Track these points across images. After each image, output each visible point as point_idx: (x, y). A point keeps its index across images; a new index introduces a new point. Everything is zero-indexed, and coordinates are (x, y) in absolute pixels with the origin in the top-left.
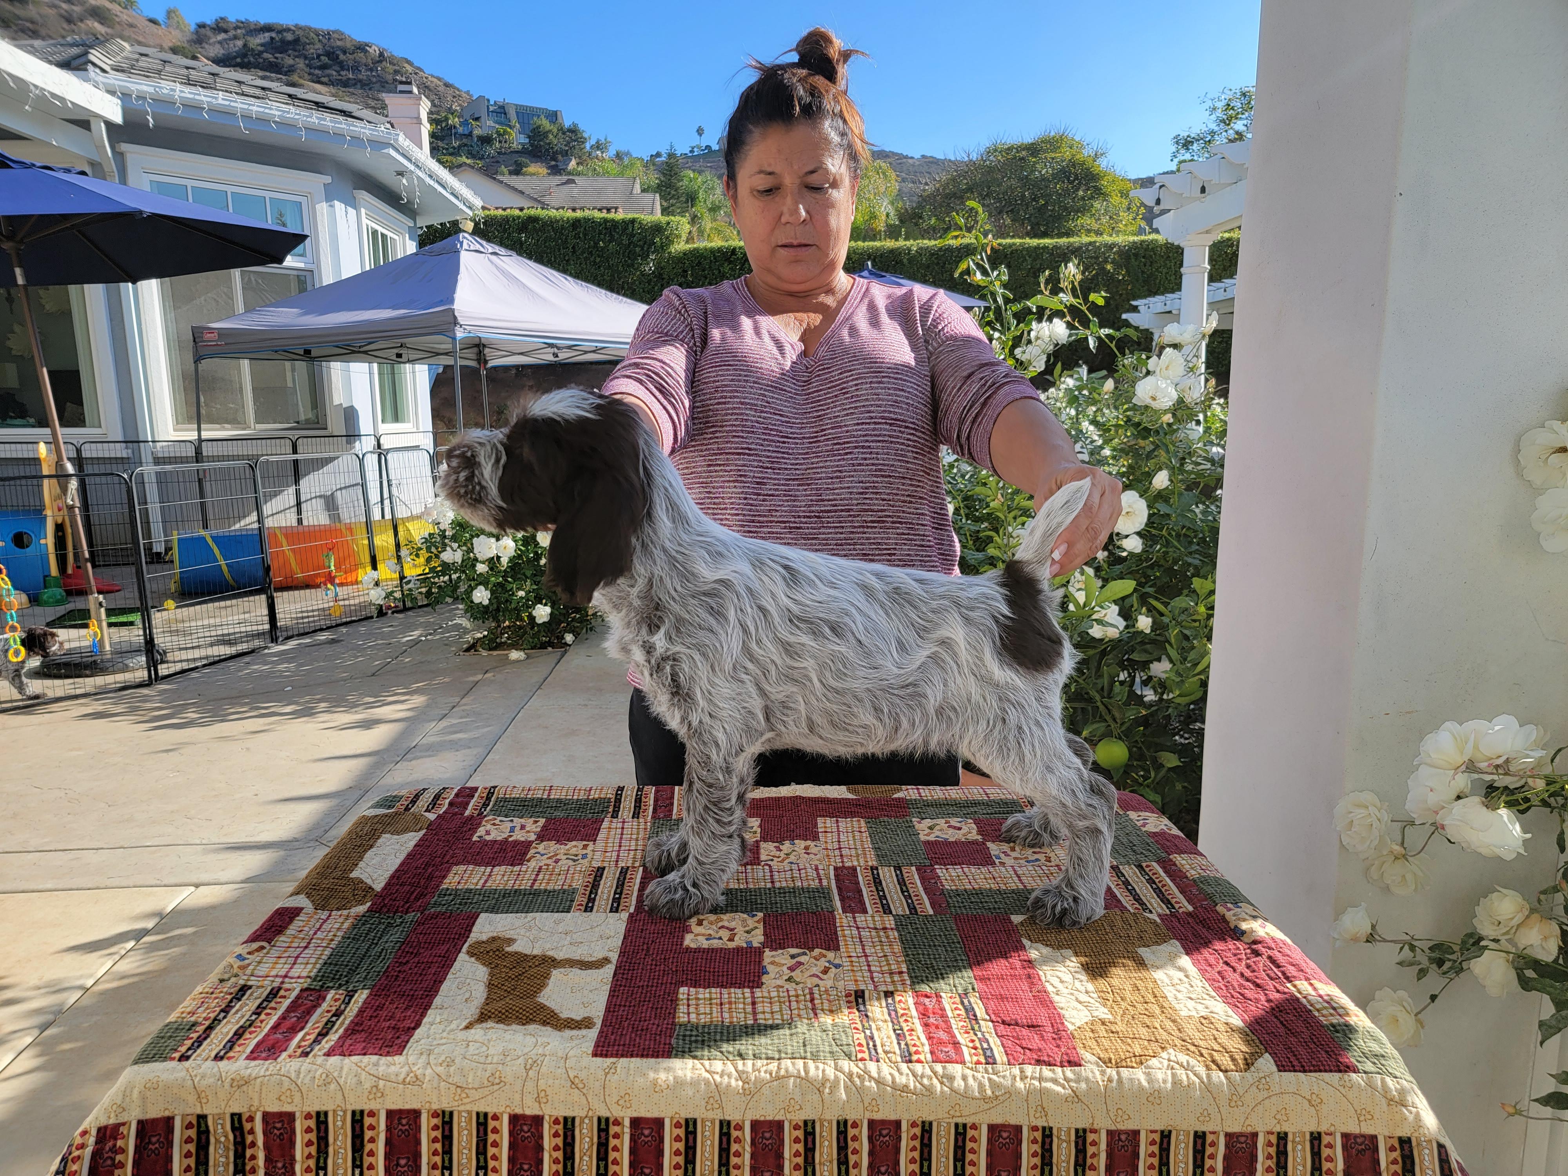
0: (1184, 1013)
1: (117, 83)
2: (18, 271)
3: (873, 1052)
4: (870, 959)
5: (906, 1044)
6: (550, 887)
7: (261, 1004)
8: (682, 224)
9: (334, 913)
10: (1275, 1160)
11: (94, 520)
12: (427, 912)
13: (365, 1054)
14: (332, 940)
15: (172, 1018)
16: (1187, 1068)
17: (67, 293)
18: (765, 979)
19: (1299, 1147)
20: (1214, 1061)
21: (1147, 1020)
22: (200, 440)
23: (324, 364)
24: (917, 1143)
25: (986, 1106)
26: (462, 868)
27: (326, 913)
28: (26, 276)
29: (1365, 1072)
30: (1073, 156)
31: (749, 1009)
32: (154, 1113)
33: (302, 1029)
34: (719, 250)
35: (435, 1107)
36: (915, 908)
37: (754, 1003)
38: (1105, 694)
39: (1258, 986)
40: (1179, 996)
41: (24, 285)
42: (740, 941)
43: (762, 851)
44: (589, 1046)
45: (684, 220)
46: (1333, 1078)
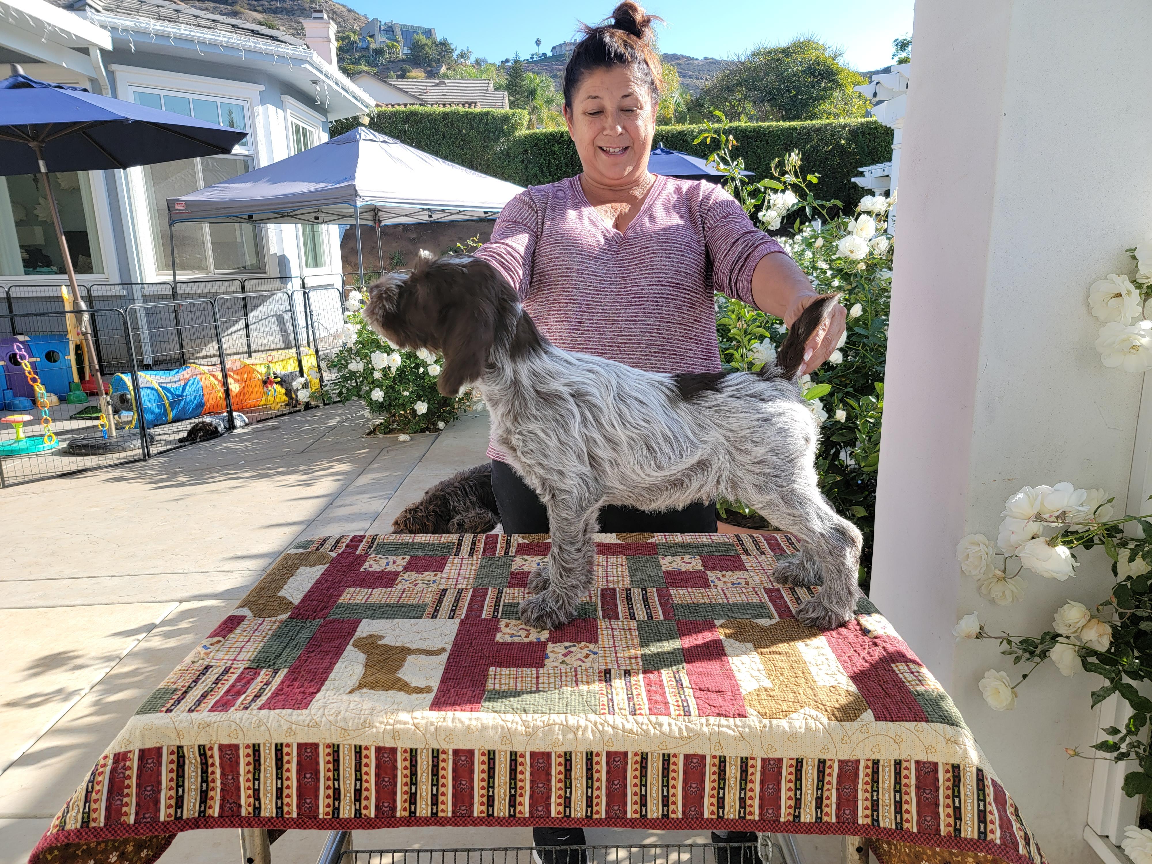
0: (820, 684)
1: (107, 19)
2: (41, 163)
3: (611, 709)
4: (617, 649)
5: (634, 704)
6: (410, 602)
7: (219, 677)
8: (524, 115)
9: (266, 619)
10: (870, 777)
11: (102, 341)
12: (327, 619)
13: (284, 709)
14: (265, 637)
15: (161, 685)
16: (815, 719)
17: (77, 176)
18: (546, 661)
19: (887, 769)
20: (834, 715)
21: (795, 688)
22: (175, 282)
23: (263, 225)
24: (638, 766)
25: (683, 743)
26: (352, 589)
27: (262, 619)
28: (48, 166)
29: (932, 722)
30: (818, 56)
31: (534, 681)
32: (149, 744)
33: (245, 693)
34: (552, 134)
35: (328, 741)
36: (651, 616)
37: (537, 677)
40: (820, 672)
41: (47, 174)
42: (532, 638)
44: (428, 704)
45: (525, 112)
46: (911, 725)
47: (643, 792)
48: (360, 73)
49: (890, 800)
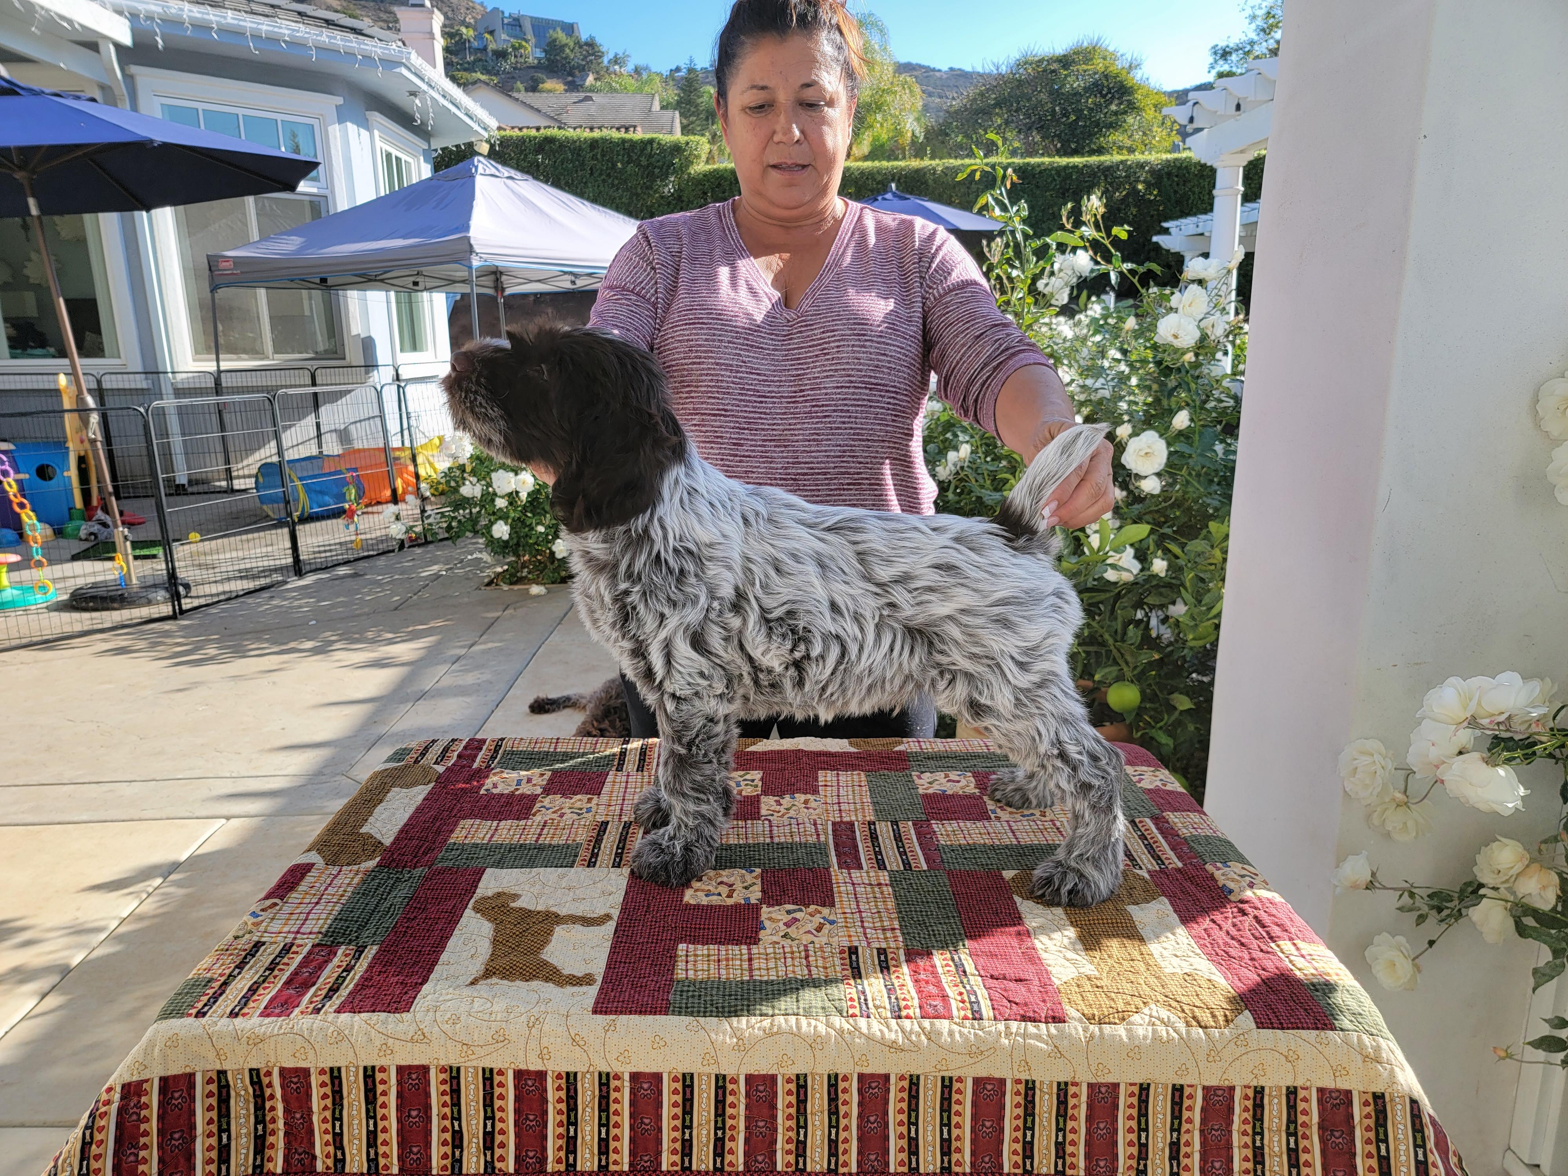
0: (1167, 971)
1: (124, 2)
2: (32, 202)
3: (864, 1007)
4: (864, 915)
5: (897, 998)
6: (555, 842)
7: (274, 959)
8: (702, 144)
9: (344, 868)
10: (1251, 1112)
12: (434, 867)
13: (374, 1011)
14: (342, 896)
15: (190, 977)
16: (1166, 1024)
17: (82, 220)
18: (762, 934)
19: (1276, 1100)
20: (1194, 1018)
21: (1132, 977)
22: (219, 372)
23: (341, 292)
24: (905, 1095)
25: (972, 1061)
26: (469, 822)
27: (337, 868)
28: (40, 207)
29: (1342, 1030)
30: (1107, 68)
31: (746, 965)
32: (174, 1070)
33: (314, 984)
35: (443, 1063)
36: (909, 864)
37: (750, 960)
38: (1119, 637)
39: (1242, 944)
40: (1165, 953)
41: (39, 217)
42: (738, 898)
43: (763, 805)
44: (590, 1002)
45: (704, 140)
46: (1311, 1035)
47: (913, 1134)
48: (475, 83)
49: (1280, 1147)
